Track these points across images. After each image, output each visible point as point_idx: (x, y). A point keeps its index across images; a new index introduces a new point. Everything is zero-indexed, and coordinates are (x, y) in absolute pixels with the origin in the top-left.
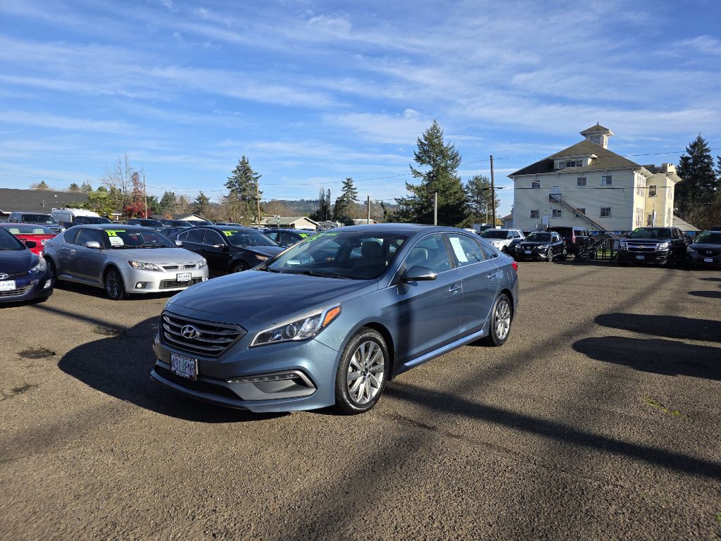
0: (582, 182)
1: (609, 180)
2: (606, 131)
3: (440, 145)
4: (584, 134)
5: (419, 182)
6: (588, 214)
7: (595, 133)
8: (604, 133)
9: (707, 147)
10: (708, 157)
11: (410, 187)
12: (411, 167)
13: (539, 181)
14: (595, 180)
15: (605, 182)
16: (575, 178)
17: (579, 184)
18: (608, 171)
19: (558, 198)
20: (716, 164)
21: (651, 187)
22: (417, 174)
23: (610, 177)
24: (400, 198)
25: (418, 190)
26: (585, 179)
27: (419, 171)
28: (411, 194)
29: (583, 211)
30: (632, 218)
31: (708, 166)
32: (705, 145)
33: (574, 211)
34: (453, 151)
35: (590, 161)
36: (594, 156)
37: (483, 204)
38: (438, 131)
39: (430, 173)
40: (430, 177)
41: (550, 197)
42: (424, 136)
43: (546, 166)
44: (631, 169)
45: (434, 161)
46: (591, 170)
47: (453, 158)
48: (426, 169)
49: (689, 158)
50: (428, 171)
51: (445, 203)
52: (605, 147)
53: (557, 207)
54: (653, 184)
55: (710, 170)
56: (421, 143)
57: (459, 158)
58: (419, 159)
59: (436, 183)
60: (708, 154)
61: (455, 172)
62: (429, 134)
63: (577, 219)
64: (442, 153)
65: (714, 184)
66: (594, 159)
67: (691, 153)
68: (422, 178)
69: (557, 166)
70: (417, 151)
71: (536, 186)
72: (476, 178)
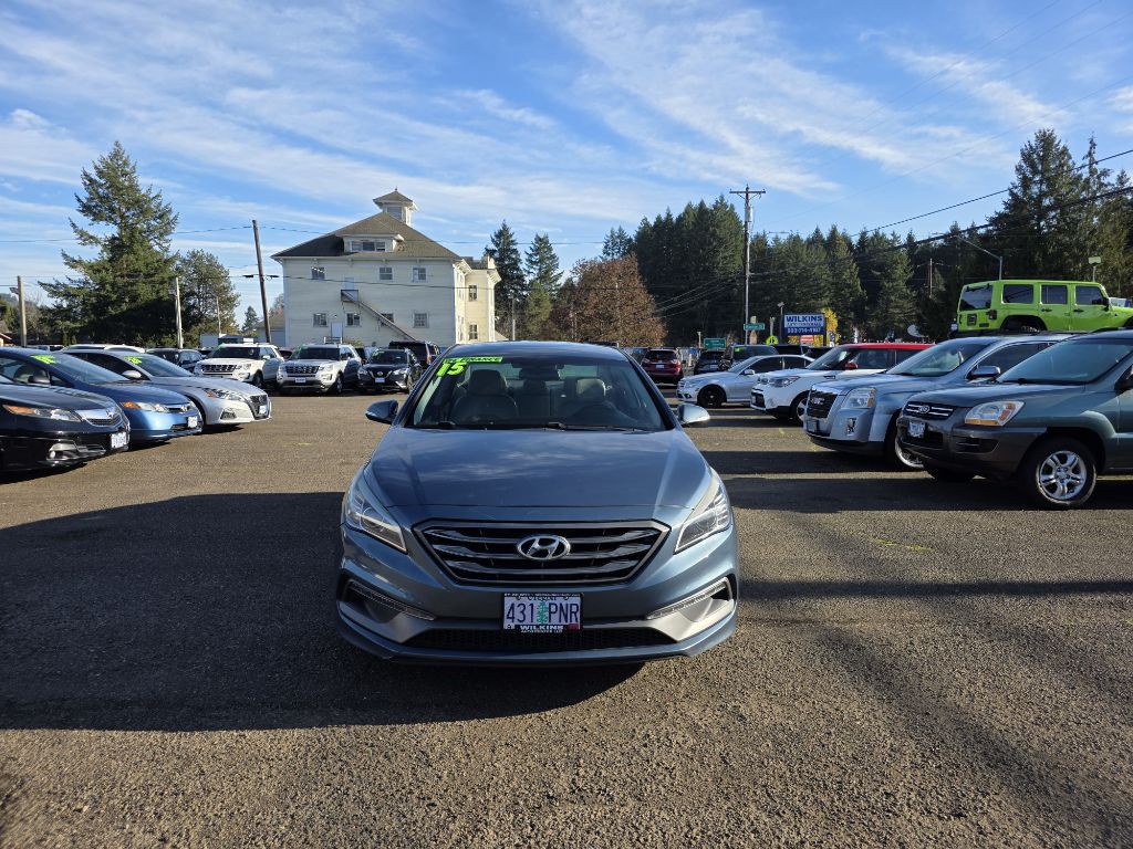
0: (386, 275)
1: (422, 277)
2: (408, 202)
3: (133, 188)
4: (378, 202)
5: (93, 254)
6: (397, 322)
7: (394, 204)
8: (407, 205)
9: (513, 238)
10: (515, 251)
11: (73, 263)
12: (74, 226)
13: (322, 269)
14: (402, 272)
15: (417, 277)
16: (377, 267)
17: (383, 277)
18: (420, 261)
19: (352, 295)
20: (524, 261)
21: (470, 287)
22: (87, 239)
23: (423, 270)
24: (54, 283)
25: (93, 269)
26: (390, 270)
27: (91, 233)
28: (78, 275)
29: (390, 317)
30: (454, 329)
31: (516, 263)
32: (511, 236)
33: (378, 318)
34: (160, 204)
35: (394, 243)
36: (400, 237)
37: (211, 300)
38: (125, 163)
39: (114, 238)
40: (116, 247)
41: (342, 294)
42: (96, 168)
43: (331, 246)
44: (449, 261)
45: (122, 217)
46: (398, 258)
47: (161, 217)
48: (107, 230)
49: (495, 251)
50: (109, 235)
51: (154, 297)
52: (409, 224)
53: (354, 311)
54: (472, 284)
55: (518, 269)
56: (91, 180)
57: (171, 217)
58: (86, 209)
59: (132, 257)
60: (514, 247)
61: (167, 241)
62: (108, 166)
63: (383, 329)
64: (140, 204)
65: (524, 287)
66: (399, 241)
67: (497, 245)
68: (100, 248)
69: (348, 247)
70: (84, 196)
71: (318, 275)
72: (194, 255)
